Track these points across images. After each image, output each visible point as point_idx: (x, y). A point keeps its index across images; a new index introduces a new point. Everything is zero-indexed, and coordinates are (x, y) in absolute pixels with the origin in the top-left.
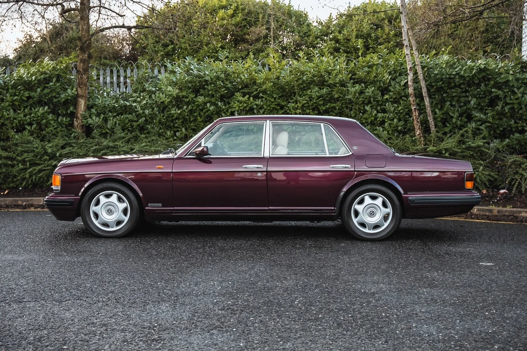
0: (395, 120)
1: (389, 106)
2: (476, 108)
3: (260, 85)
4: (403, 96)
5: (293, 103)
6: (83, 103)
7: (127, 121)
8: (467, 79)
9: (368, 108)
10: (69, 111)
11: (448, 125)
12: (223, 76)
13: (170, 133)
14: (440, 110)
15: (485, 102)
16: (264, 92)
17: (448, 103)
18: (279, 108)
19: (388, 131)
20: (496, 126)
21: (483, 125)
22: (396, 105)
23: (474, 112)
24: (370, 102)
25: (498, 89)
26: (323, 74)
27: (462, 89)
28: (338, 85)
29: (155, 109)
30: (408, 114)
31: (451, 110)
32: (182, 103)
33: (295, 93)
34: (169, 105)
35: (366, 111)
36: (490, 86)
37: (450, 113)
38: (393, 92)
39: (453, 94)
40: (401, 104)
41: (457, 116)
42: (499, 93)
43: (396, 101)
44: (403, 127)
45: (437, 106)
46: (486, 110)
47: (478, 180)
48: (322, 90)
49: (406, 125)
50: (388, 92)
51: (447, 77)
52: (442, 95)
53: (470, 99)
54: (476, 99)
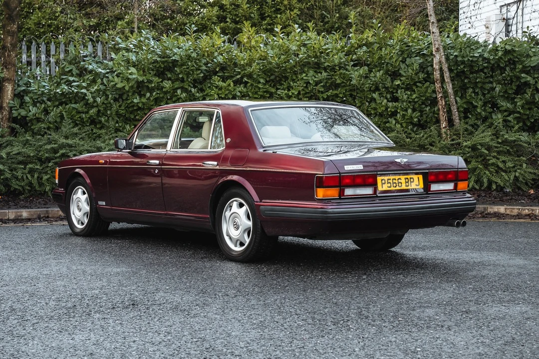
0: (410, 111)
1: (401, 94)
2: (502, 96)
3: (243, 67)
4: (417, 82)
5: (284, 89)
6: (11, 89)
7: (74, 112)
8: (492, 62)
9: (375, 95)
11: (470, 116)
12: (194, 55)
13: (130, 127)
14: (461, 98)
15: (512, 89)
16: (250, 76)
17: (471, 90)
18: (268, 95)
19: (401, 124)
20: (526, 117)
21: (512, 116)
22: (409, 93)
23: (499, 101)
24: (377, 89)
25: (527, 74)
26: (318, 54)
27: (485, 73)
28: (337, 68)
29: (110, 96)
30: (423, 103)
31: (474, 98)
32: (145, 89)
33: (286, 78)
34: (128, 91)
35: (373, 100)
36: (517, 70)
37: (473, 102)
38: (405, 76)
39: (476, 79)
40: (414, 91)
41: (481, 105)
42: (529, 78)
43: (408, 88)
44: (419, 119)
45: (457, 93)
46: (515, 98)
47: (521, 179)
48: (319, 74)
49: (421, 116)
50: (399, 76)
51: (469, 59)
52: (463, 81)
53: (494, 85)
54: (501, 86)
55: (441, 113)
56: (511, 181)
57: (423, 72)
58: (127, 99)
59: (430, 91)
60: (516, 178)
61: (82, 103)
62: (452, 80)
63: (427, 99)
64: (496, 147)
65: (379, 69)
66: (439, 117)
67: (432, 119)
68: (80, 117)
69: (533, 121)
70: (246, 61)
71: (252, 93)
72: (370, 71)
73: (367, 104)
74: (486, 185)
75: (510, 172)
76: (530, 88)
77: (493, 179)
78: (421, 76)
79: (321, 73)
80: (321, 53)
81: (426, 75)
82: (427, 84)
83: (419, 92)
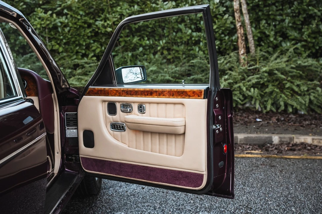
1: (203, 25)
2: (291, 27)
4: (217, 15)
5: (101, 20)
9: (182, 26)
11: (263, 44)
14: (256, 28)
15: (300, 20)
16: (69, 8)
17: (264, 22)
18: (86, 26)
19: (204, 52)
20: (312, 45)
21: (299, 44)
23: (288, 31)
24: (183, 21)
25: (313, 7)
27: (276, 7)
30: (223, 33)
31: (267, 29)
33: (103, 10)
35: (180, 30)
36: (305, 4)
37: (266, 32)
39: (269, 11)
40: (215, 22)
41: (272, 34)
42: (316, 11)
44: (219, 47)
45: (253, 24)
46: (302, 28)
47: (315, 102)
48: (132, 8)
49: (221, 44)
52: (257, 14)
53: (284, 17)
54: (289, 18)
55: (240, 40)
56: (307, 105)
57: (223, 6)
59: (229, 22)
60: (311, 102)
62: (249, 12)
63: (226, 30)
64: (291, 72)
65: (185, 3)
66: (237, 45)
69: (317, 48)
71: (72, 24)
73: (174, 34)
74: (283, 108)
75: (304, 95)
76: (315, 19)
77: (290, 102)
79: (134, 6)
81: (225, 9)
82: (226, 16)
83: (219, 23)
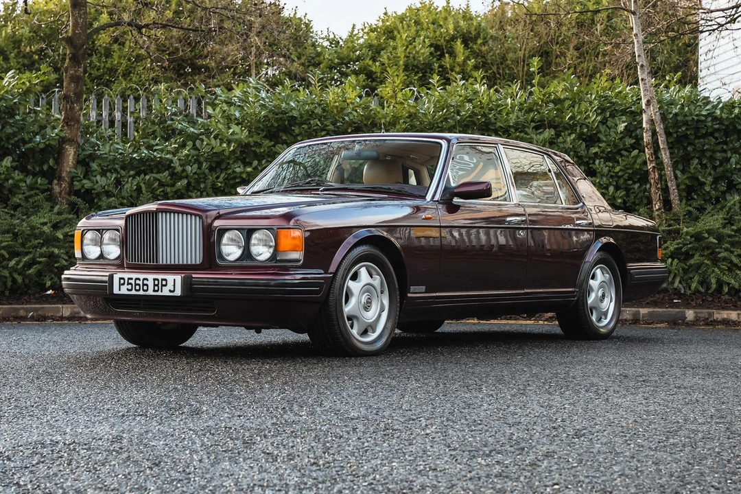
0: (611, 189)
1: (600, 166)
2: (740, 170)
4: (622, 150)
6: (73, 153)
7: (156, 184)
8: (726, 123)
10: (45, 167)
12: (319, 111)
14: (683, 171)
17: (696, 161)
22: (611, 164)
23: (735, 177)
26: (487, 111)
27: (716, 138)
28: (513, 130)
29: (204, 164)
30: (630, 179)
31: (701, 172)
32: (252, 155)
34: (229, 158)
37: (700, 177)
38: (605, 142)
39: (704, 146)
40: (618, 162)
41: (710, 181)
43: (610, 158)
44: (624, 200)
45: (677, 165)
49: (628, 195)
50: (597, 142)
51: (693, 119)
52: (685, 148)
53: (729, 154)
54: (738, 156)
55: (653, 190)
57: (630, 137)
58: (226, 169)
59: (639, 161)
61: (166, 173)
62: (671, 146)
63: (635, 173)
64: (730, 236)
65: (570, 132)
66: (650, 194)
67: (642, 201)
68: (163, 191)
70: (388, 119)
72: (558, 135)
74: (714, 286)
77: (725, 278)
78: (629, 141)
80: (491, 109)
81: (634, 141)
82: (635, 152)
83: (624, 164)
